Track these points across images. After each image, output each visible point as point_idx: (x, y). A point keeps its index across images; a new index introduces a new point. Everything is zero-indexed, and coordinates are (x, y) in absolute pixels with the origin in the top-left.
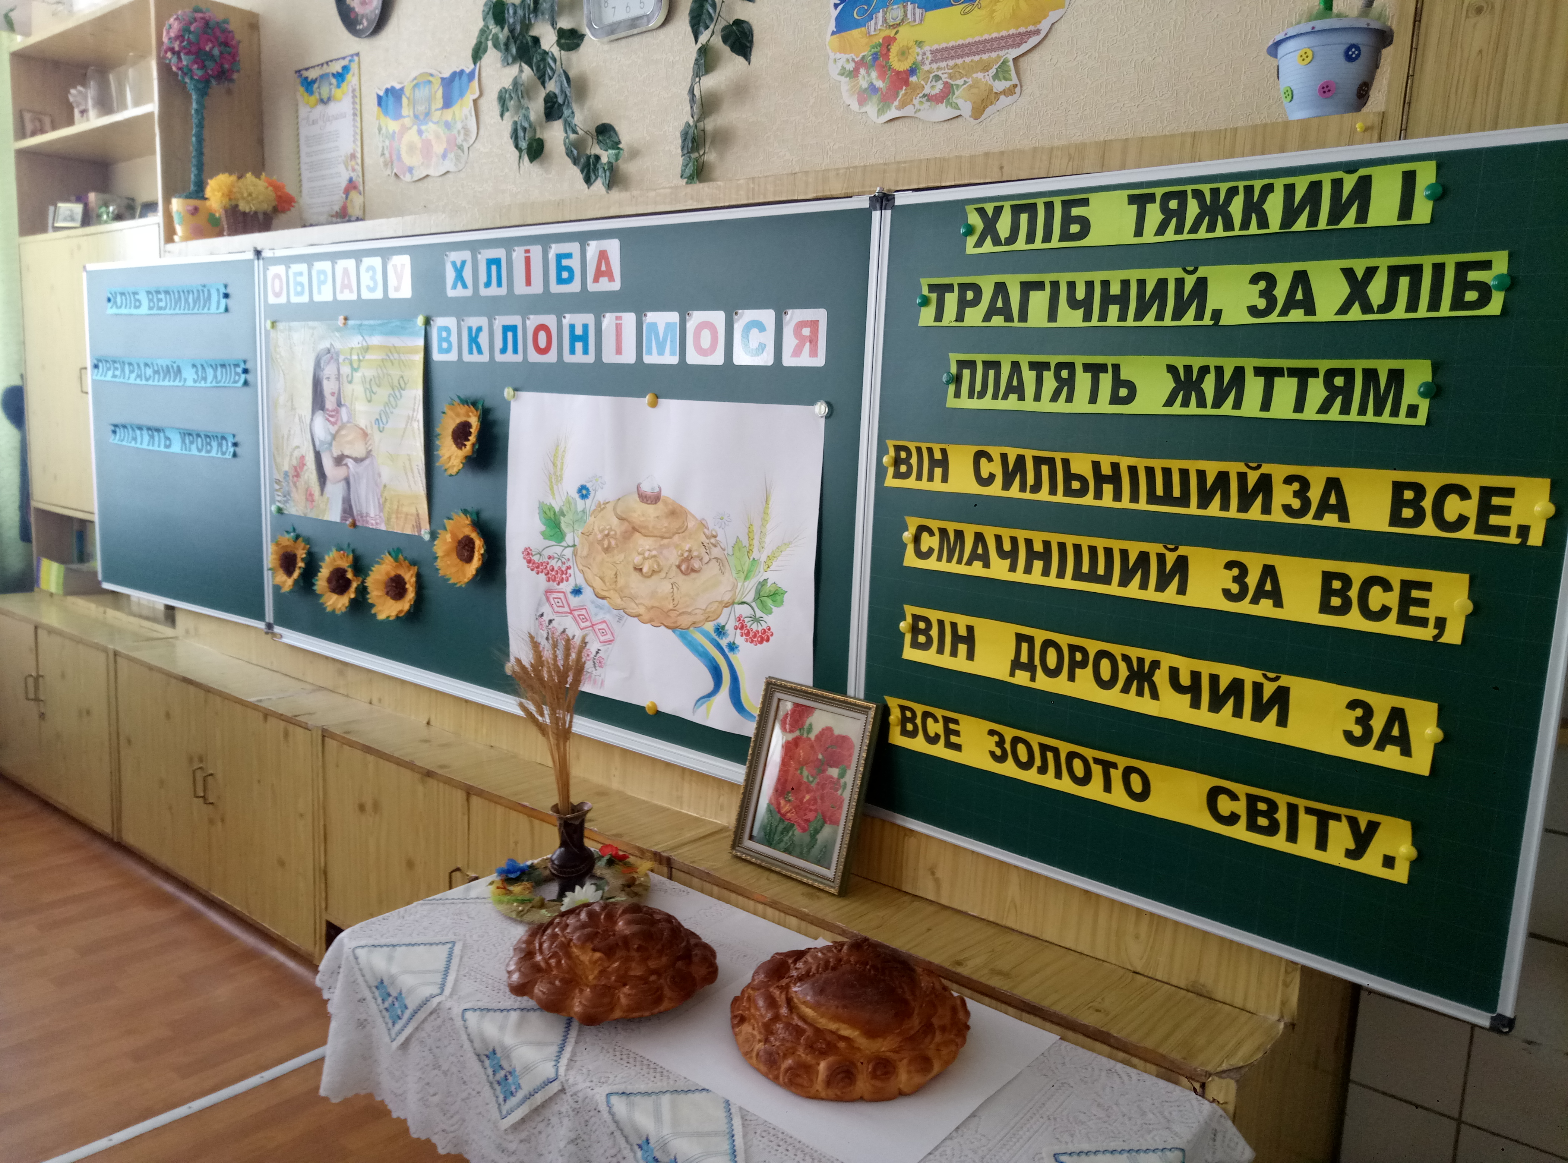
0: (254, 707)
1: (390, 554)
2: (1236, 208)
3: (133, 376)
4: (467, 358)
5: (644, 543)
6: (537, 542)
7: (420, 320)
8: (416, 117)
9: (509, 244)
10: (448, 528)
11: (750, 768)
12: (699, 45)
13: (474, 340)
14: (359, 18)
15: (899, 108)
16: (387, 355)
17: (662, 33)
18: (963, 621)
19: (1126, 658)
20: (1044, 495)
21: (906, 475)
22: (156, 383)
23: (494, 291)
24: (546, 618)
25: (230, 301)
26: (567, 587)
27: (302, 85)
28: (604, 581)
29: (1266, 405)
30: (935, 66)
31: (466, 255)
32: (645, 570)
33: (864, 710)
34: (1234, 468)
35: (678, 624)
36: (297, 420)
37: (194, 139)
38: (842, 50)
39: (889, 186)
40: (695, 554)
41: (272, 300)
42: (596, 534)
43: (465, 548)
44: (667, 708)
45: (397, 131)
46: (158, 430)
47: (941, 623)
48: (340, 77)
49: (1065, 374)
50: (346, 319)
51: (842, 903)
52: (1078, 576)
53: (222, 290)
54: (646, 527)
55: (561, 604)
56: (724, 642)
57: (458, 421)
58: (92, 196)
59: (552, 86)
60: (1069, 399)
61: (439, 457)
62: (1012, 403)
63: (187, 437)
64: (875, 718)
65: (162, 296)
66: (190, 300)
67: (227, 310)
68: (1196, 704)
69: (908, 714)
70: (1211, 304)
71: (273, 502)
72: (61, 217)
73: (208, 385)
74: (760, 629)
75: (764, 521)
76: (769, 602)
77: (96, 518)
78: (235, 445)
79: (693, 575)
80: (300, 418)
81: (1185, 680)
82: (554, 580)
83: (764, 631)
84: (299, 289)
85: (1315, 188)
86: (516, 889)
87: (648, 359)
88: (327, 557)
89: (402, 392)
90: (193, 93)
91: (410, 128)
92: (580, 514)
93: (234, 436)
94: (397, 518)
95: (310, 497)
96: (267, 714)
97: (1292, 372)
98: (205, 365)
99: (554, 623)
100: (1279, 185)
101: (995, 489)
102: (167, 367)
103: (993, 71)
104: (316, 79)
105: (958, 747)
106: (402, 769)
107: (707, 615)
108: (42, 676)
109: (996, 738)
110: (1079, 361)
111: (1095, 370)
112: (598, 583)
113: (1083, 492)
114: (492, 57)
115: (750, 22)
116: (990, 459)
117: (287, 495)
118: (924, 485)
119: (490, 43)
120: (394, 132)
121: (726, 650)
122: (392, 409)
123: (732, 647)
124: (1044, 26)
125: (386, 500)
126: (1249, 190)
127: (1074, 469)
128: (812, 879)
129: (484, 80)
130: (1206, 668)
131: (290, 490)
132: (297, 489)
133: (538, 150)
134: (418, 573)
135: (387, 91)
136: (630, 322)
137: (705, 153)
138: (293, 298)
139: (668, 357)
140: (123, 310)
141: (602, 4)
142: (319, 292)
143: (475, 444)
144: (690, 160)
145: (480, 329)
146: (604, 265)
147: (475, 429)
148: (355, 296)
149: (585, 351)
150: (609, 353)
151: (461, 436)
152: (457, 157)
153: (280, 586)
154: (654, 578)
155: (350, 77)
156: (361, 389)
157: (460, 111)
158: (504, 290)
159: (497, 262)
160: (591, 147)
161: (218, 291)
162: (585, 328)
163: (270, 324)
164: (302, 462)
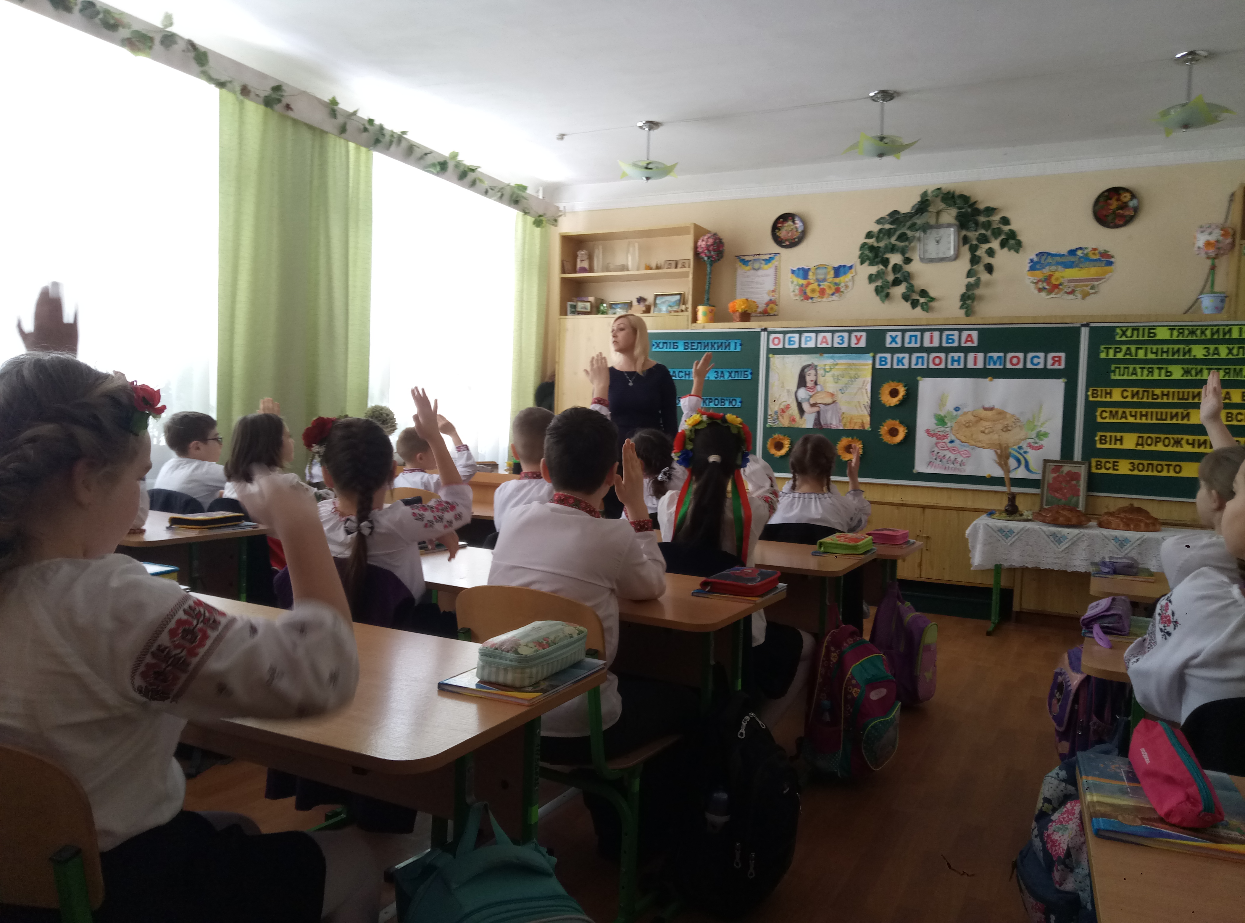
1: (846, 437)
2: (1198, 332)
4: (896, 367)
5: (986, 424)
6: (930, 426)
7: (870, 355)
9: (921, 331)
10: (883, 425)
12: (972, 268)
13: (900, 361)
15: (1054, 294)
16: (849, 366)
17: (954, 262)
18: (1119, 435)
19: (1173, 438)
20: (1145, 400)
21: (1097, 397)
23: (913, 345)
24: (935, 452)
26: (947, 441)
27: (740, 261)
28: (965, 437)
30: (1068, 284)
31: (899, 334)
32: (986, 432)
33: (1082, 464)
36: (786, 391)
37: (708, 283)
38: (1031, 275)
39: (1087, 321)
40: (1009, 425)
41: (772, 346)
42: (962, 422)
43: (895, 432)
44: (996, 474)
45: (804, 284)
47: (1110, 436)
49: (1150, 370)
50: (822, 353)
52: (1157, 419)
54: (986, 418)
55: (943, 447)
56: (1022, 451)
57: (891, 389)
60: (1152, 376)
61: (880, 401)
64: (1087, 466)
65: (695, 344)
66: (716, 346)
68: (1193, 447)
69: (1099, 463)
70: (1193, 354)
71: (765, 422)
72: (579, 307)
73: (728, 378)
75: (1040, 413)
76: (1042, 437)
78: (741, 402)
79: (1008, 432)
81: (1191, 442)
82: (940, 439)
83: (1040, 446)
84: (791, 343)
85: (1218, 329)
87: (988, 367)
89: (858, 379)
90: (708, 265)
92: (955, 417)
94: (850, 424)
95: (793, 420)
98: (726, 371)
99: (939, 454)
100: (1209, 328)
101: (1129, 399)
103: (1089, 287)
104: (750, 260)
105: (1117, 470)
107: (1014, 444)
109: (1131, 464)
110: (1155, 367)
111: (1160, 369)
113: (1158, 398)
115: (993, 263)
116: (1127, 391)
117: (776, 420)
118: (1103, 399)
119: (866, 258)
122: (850, 385)
123: (1025, 452)
124: (1106, 277)
126: (1202, 329)
127: (1155, 393)
129: (856, 270)
130: (1197, 438)
131: (778, 418)
132: (783, 417)
133: (887, 295)
134: (863, 443)
135: (799, 269)
136: (980, 356)
137: (972, 302)
138: (787, 346)
139: (998, 366)
140: (665, 350)
141: (925, 251)
142: (806, 344)
143: (903, 396)
144: (965, 304)
145: (904, 358)
146: (969, 338)
147: (902, 391)
148: (830, 346)
149: (959, 365)
150: (970, 365)
151: (894, 393)
152: (840, 296)
153: (773, 455)
154: (991, 434)
155: (773, 261)
156: (831, 379)
157: (843, 279)
158: (918, 345)
159: (916, 336)
160: (916, 297)
161: (736, 343)
162: (959, 357)
163: (770, 356)
164: (788, 407)
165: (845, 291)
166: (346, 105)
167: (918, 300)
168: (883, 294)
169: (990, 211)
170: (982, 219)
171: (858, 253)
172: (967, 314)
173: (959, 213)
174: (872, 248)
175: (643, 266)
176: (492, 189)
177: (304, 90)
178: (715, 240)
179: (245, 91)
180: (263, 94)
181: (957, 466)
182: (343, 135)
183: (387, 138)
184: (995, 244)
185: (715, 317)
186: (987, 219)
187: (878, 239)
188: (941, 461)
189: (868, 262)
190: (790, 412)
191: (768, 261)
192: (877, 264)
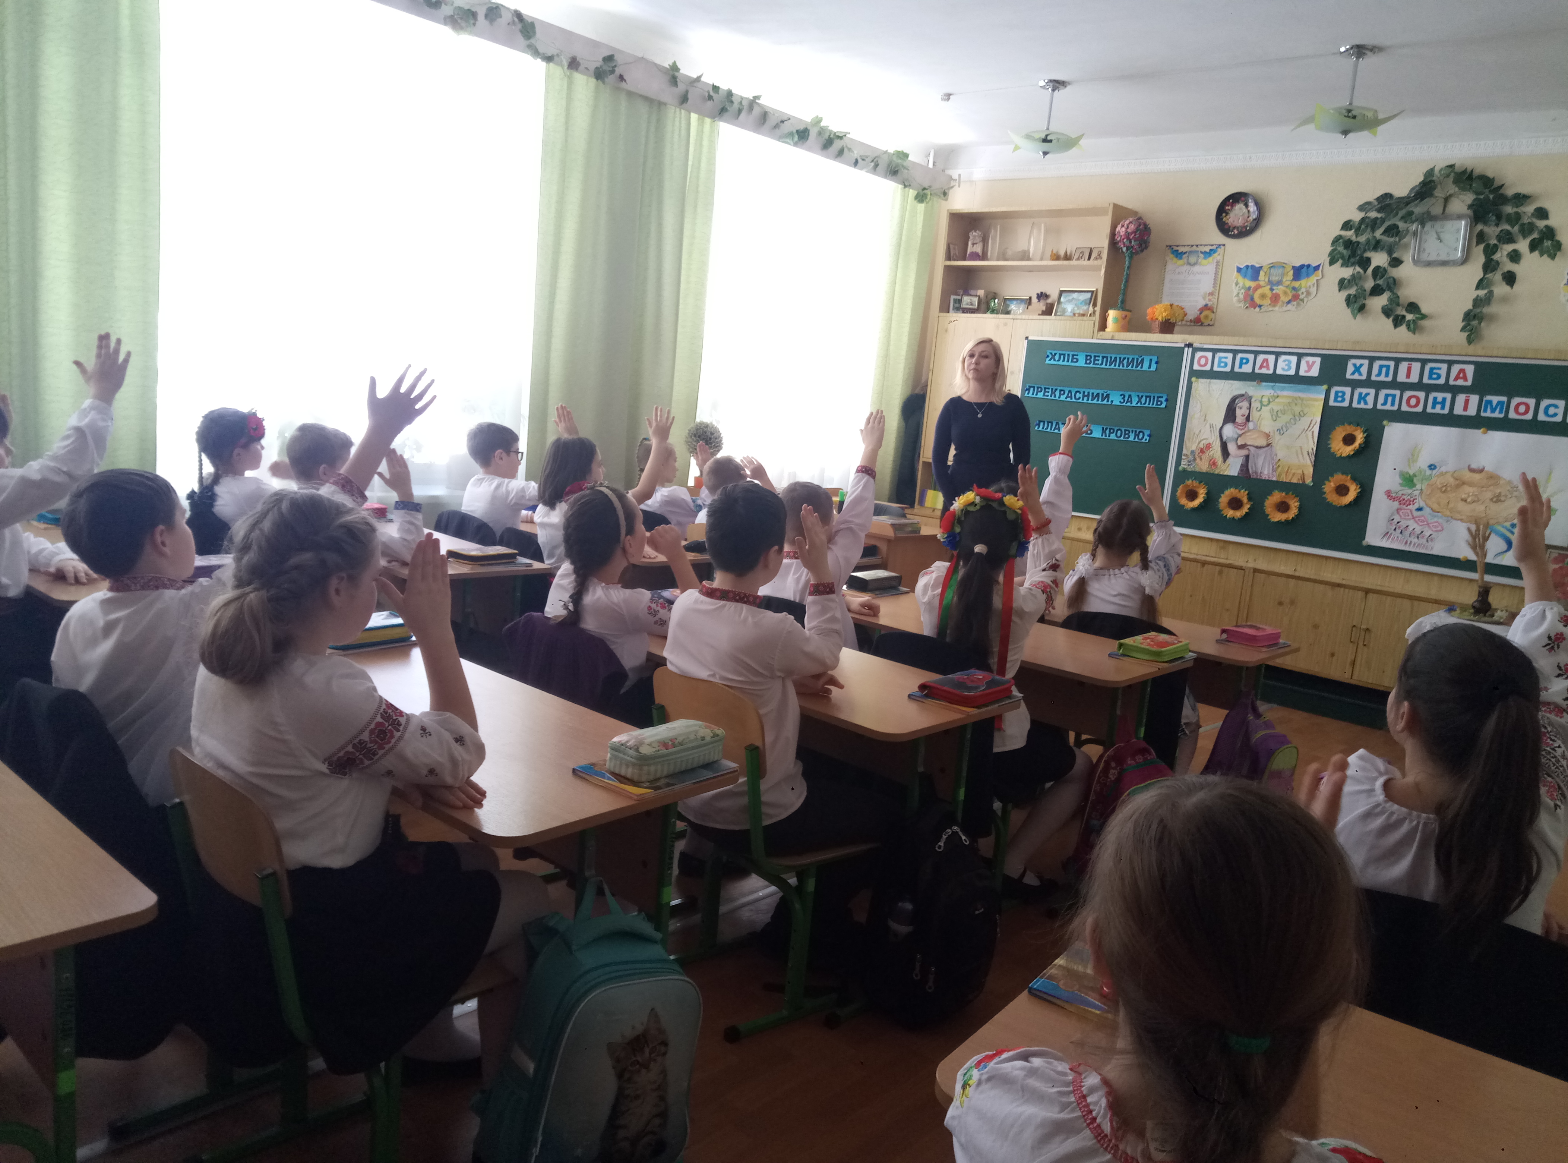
1: (1279, 491)
3: (1067, 396)
4: (1356, 405)
5: (1468, 489)
6: (1393, 487)
7: (1325, 387)
8: (1269, 282)
9: (1397, 360)
10: (1329, 480)
12: (1484, 276)
13: (1362, 398)
16: (1293, 400)
17: (1461, 267)
22: (1088, 401)
23: (1382, 378)
24: (1396, 521)
25: (1160, 366)
26: (1413, 507)
27: (1172, 253)
28: (1439, 505)
31: (1366, 362)
32: (1468, 500)
35: (1487, 523)
36: (1208, 425)
37: (1124, 281)
40: (1503, 494)
41: (1197, 367)
42: (1437, 485)
43: (1343, 490)
50: (1260, 381)
53: (1157, 360)
54: (1471, 483)
55: (1407, 515)
57: (1345, 433)
58: (982, 293)
61: (1330, 448)
63: (1111, 430)
66: (1129, 363)
67: (1159, 370)
71: (1178, 464)
72: (964, 303)
73: (1136, 405)
78: (1150, 435)
79: (1498, 503)
82: (1404, 504)
84: (1222, 364)
87: (1484, 414)
88: (1226, 492)
89: (1303, 417)
90: (1127, 258)
91: (1263, 286)
92: (1428, 477)
93: (1150, 431)
95: (1214, 464)
98: (1134, 395)
99: (1400, 523)
102: (1101, 394)
104: (1186, 252)
107: (1505, 520)
115: (1516, 272)
117: (1192, 461)
119: (1339, 256)
120: (1250, 287)
122: (1292, 425)
129: (1327, 272)
131: (1195, 460)
132: (1201, 459)
133: (1362, 308)
134: (1300, 501)
135: (1247, 267)
136: (1474, 399)
137: (1480, 323)
138: (1216, 368)
139: (1497, 415)
140: (1061, 363)
141: (1420, 250)
142: (1240, 367)
143: (1360, 444)
144: (1469, 325)
145: (1367, 394)
146: (1462, 374)
147: (1360, 438)
148: (1271, 372)
149: (1443, 408)
150: (1458, 410)
151: (1349, 440)
152: (1298, 304)
153: (1183, 506)
154: (1475, 504)
155: (1216, 255)
156: (1269, 415)
157: (1305, 283)
158: (1390, 379)
159: (1388, 367)
160: (1401, 311)
161: (1151, 360)
162: (1444, 399)
163: (1193, 379)
164: (1209, 446)
165: (1305, 300)
166: (688, 70)
167: (1404, 317)
168: (1357, 306)
169: (1521, 199)
170: (1509, 209)
171: (1329, 249)
172: (1470, 341)
173: (1475, 200)
174: (1348, 244)
175: (1048, 254)
176: (863, 160)
177: (640, 56)
178: (1140, 226)
179: (573, 64)
180: (593, 66)
181: (1424, 541)
182: (684, 105)
183: (736, 106)
184: (1523, 246)
185: (1130, 325)
186: (1515, 210)
187: (1358, 231)
188: (1401, 533)
189: (1340, 262)
190: (1211, 453)
191: (1208, 254)
192: (1353, 264)
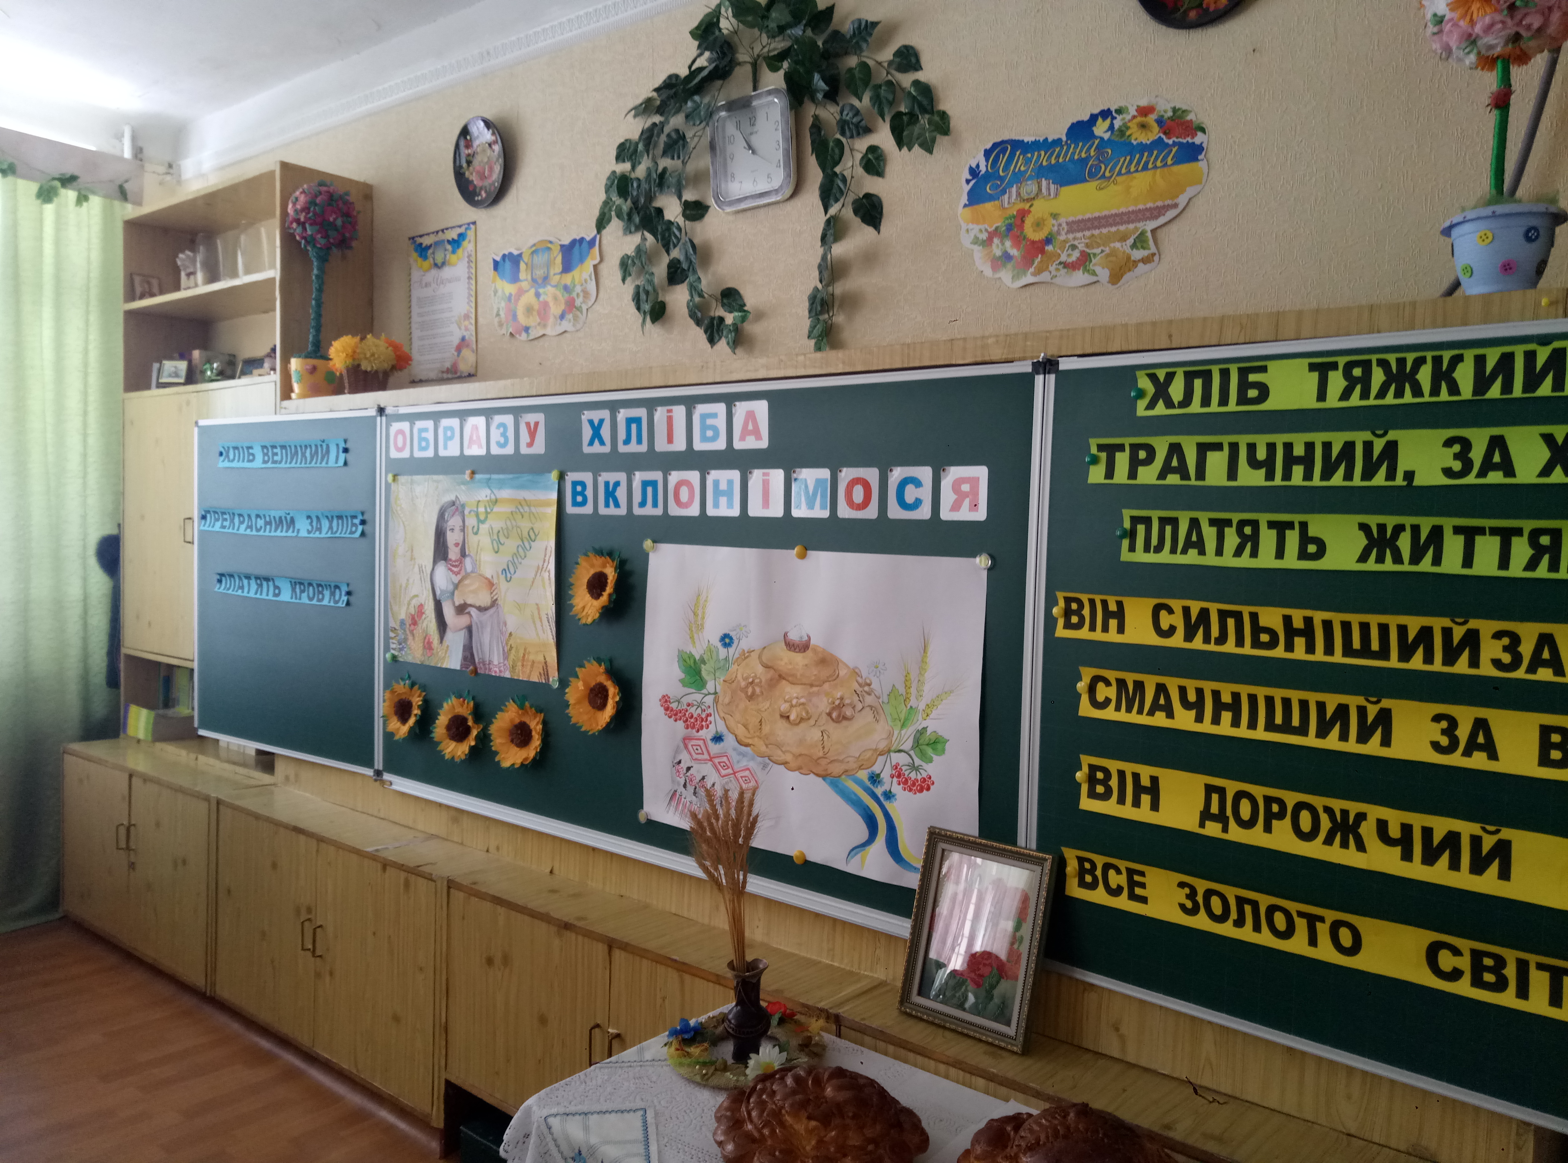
0: (373, 857)
1: (514, 701)
2: (1425, 376)
3: (243, 527)
4: (603, 511)
5: (792, 691)
6: (675, 690)
7: (554, 476)
8: (534, 280)
9: (651, 404)
10: (580, 676)
11: (915, 921)
12: (828, 216)
13: (610, 494)
14: (478, 190)
15: (1034, 274)
16: (517, 507)
17: (790, 206)
18: (1146, 772)
19: (1328, 810)
20: (1230, 647)
21: (1079, 626)
22: (267, 533)
23: (633, 447)
24: (684, 766)
25: (349, 456)
26: (707, 734)
27: (416, 250)
28: (747, 729)
29: (1468, 561)
30: (1071, 236)
31: (605, 414)
32: (792, 718)
33: (1040, 862)
34: (1438, 624)
35: (829, 772)
36: (416, 569)
37: (313, 302)
38: (975, 221)
39: (1052, 351)
40: (847, 701)
41: (394, 454)
42: (739, 681)
43: (597, 696)
44: (817, 856)
45: (513, 293)
46: (267, 579)
47: (1122, 774)
48: (456, 243)
49: (1248, 530)
50: (473, 473)
51: (1028, 1062)
52: (1270, 726)
53: (342, 445)
54: (793, 675)
55: (700, 751)
56: (879, 791)
57: (592, 572)
58: (196, 354)
59: (676, 253)
60: (1254, 554)
61: (572, 606)
62: (1192, 557)
63: (298, 586)
64: (1051, 870)
65: (278, 450)
66: (308, 454)
67: (346, 464)
68: (1407, 856)
69: (1087, 866)
70: (1402, 467)
71: (387, 649)
72: (165, 373)
73: (323, 535)
74: (919, 777)
75: (922, 670)
76: (929, 751)
77: (195, 666)
78: (349, 593)
79: (845, 723)
80: (420, 567)
81: (1395, 832)
82: (693, 728)
83: (924, 780)
84: (424, 444)
85: (1507, 360)
86: (695, 1050)
87: (796, 513)
88: (445, 705)
89: (532, 543)
90: (314, 260)
91: (527, 291)
92: (722, 663)
93: (348, 585)
94: (523, 665)
95: (428, 646)
96: (386, 865)
97: (1494, 531)
98: (320, 516)
99: (691, 771)
100: (1469, 356)
101: (1177, 641)
102: (280, 518)
103: (1131, 241)
104: (431, 246)
105: (1144, 900)
106: (536, 922)
107: (860, 763)
108: (134, 825)
109: (1187, 890)
110: (1264, 519)
111: (1281, 528)
112: (741, 731)
113: (1273, 644)
114: (615, 226)
115: (880, 195)
116: (1170, 611)
117: (403, 642)
118: (1098, 636)
119: (613, 213)
120: (511, 295)
121: (882, 799)
122: (520, 560)
123: (889, 795)
124: (1182, 200)
125: (511, 647)
126: (1437, 361)
127: (1263, 622)
128: (992, 1038)
129: (604, 248)
130: (1418, 820)
131: (406, 639)
132: (413, 638)
133: (658, 312)
134: (543, 721)
135: (504, 257)
136: (778, 478)
137: (835, 316)
138: (416, 454)
139: (817, 513)
140: (236, 463)
141: (727, 177)
143: (613, 592)
144: (817, 319)
145: (617, 484)
146: (751, 423)
147: (612, 580)
148: (483, 452)
149: (731, 504)
150: (755, 507)
151: (597, 585)
152: (576, 318)
153: (396, 734)
154: (803, 725)
155: (466, 244)
156: (489, 541)
157: (580, 276)
158: (644, 447)
159: (639, 423)
160: (715, 310)
161: (337, 447)
162: (730, 483)
163: (392, 479)
164: (419, 612)
165: (584, 307)
168: (650, 307)
169: (869, 34)
170: (850, 62)
171: (597, 201)
174: (625, 186)
184: (882, 135)
186: (859, 59)
188: (697, 793)
189: (617, 224)
190: (424, 625)
192: (637, 227)
